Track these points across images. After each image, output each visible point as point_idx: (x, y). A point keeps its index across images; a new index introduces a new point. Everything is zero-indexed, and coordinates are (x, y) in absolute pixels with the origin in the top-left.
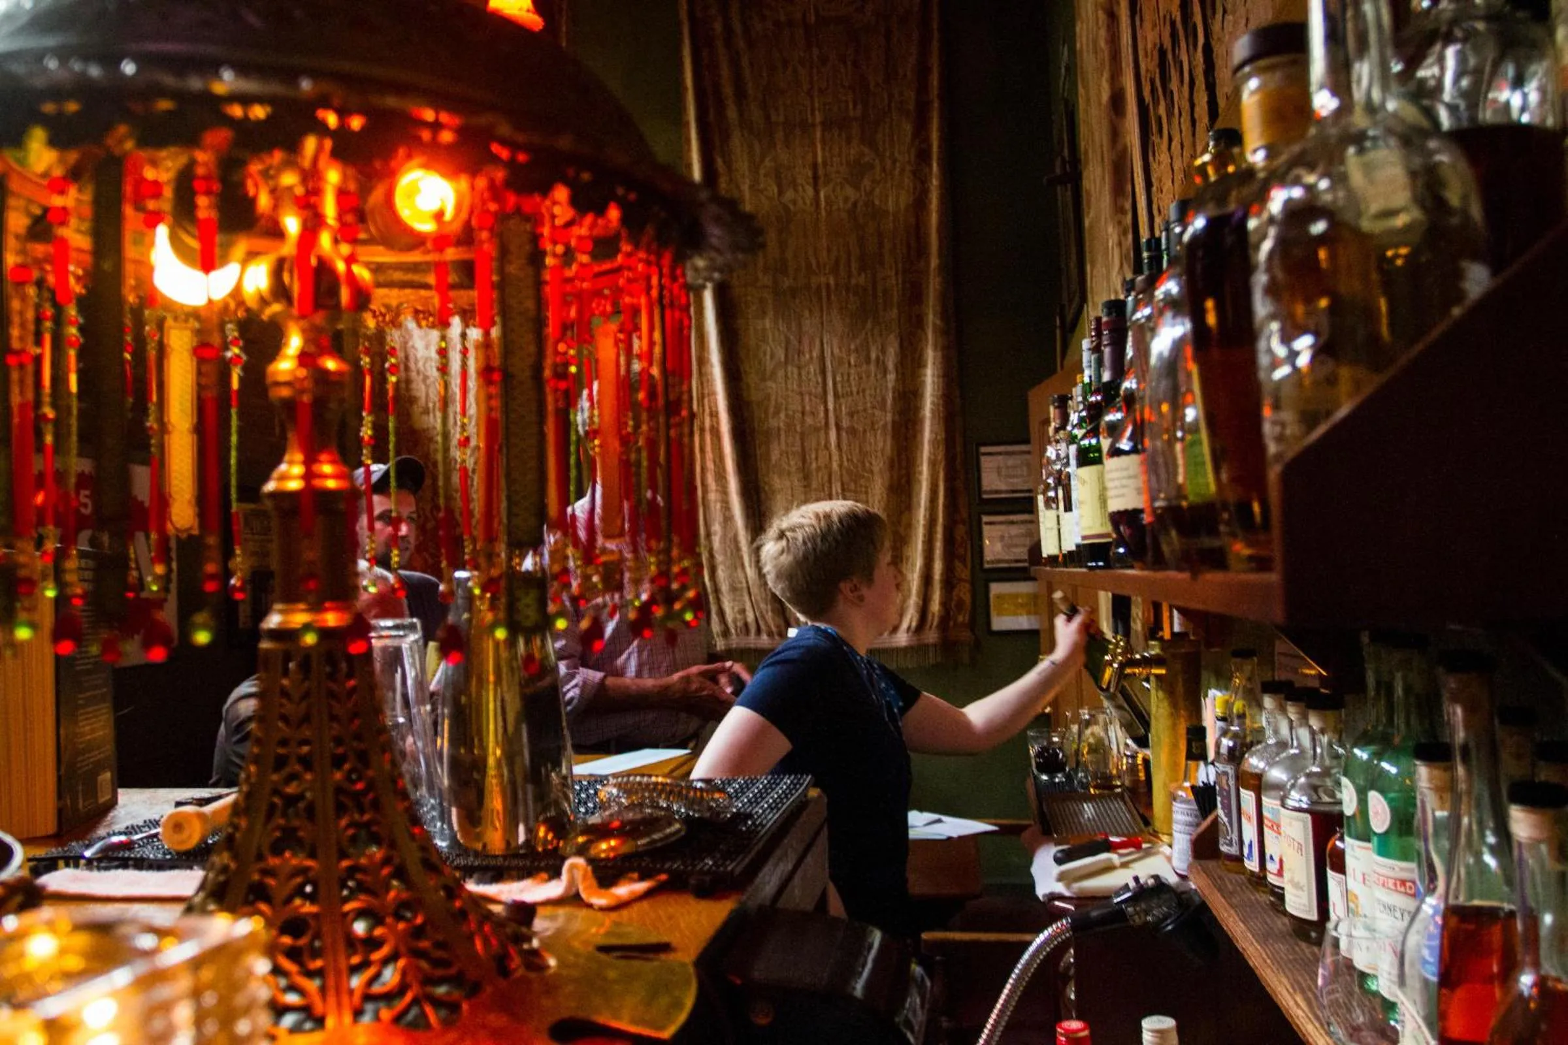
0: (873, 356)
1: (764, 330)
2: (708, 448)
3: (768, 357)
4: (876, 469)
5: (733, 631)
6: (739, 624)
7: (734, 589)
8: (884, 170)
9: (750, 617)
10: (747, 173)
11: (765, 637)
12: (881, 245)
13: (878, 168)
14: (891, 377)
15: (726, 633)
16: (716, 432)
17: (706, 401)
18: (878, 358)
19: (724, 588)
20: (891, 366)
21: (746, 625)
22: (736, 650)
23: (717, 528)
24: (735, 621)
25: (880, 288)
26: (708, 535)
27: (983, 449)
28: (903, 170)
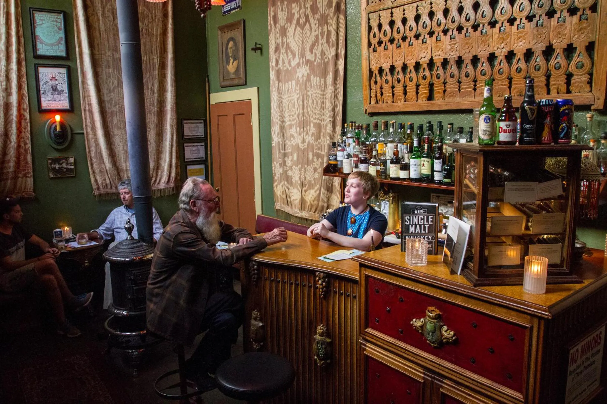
0: (150, 87)
1: (109, 73)
2: (88, 118)
3: (111, 84)
4: (152, 127)
5: (101, 187)
6: (104, 184)
7: (101, 172)
8: (152, 18)
9: (108, 182)
10: (100, 9)
11: (114, 188)
12: (152, 47)
13: (150, 17)
14: (156, 95)
15: (98, 188)
16: (91, 112)
17: (86, 99)
18: (151, 88)
19: (97, 171)
20: (156, 91)
21: (106, 184)
22: (103, 194)
23: (93, 148)
24: (102, 183)
25: (151, 62)
26: (90, 151)
27: (185, 122)
28: (159, 20)
